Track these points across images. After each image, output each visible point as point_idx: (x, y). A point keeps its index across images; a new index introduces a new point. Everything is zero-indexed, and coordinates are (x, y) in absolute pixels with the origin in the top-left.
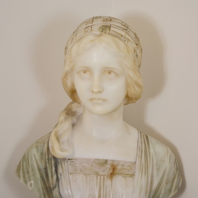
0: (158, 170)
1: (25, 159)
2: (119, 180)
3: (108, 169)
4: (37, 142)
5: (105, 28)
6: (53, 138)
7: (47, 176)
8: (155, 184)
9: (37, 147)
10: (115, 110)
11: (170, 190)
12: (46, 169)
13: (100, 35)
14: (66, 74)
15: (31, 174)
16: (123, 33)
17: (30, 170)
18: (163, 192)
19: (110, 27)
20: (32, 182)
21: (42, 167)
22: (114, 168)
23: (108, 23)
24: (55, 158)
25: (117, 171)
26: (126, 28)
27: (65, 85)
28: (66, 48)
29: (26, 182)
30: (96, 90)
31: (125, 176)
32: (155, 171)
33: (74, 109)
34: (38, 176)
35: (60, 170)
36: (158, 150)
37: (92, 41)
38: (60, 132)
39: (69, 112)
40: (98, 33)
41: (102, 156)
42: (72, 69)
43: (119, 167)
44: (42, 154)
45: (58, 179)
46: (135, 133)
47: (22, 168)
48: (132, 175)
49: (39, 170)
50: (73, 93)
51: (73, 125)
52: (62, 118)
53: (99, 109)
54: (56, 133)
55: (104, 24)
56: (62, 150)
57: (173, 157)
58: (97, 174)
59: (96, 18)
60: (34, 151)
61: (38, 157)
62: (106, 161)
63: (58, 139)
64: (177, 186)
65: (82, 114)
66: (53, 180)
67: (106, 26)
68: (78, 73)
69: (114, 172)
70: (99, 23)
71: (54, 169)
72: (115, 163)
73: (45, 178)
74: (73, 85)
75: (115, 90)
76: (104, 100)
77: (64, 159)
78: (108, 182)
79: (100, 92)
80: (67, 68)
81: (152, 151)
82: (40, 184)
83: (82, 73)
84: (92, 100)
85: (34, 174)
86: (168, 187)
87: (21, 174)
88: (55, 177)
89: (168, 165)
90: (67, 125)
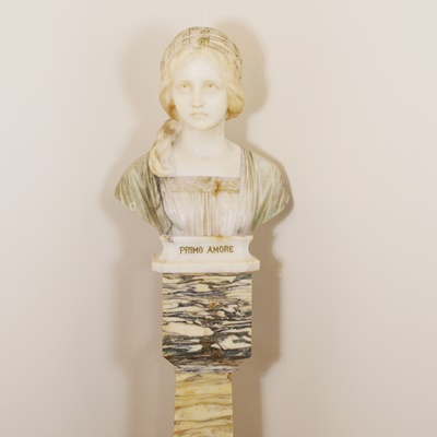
0: (264, 186)
1: (124, 180)
2: (223, 196)
3: (212, 186)
4: (135, 163)
5: (204, 40)
6: (153, 156)
7: (149, 196)
8: (261, 201)
9: (136, 168)
10: (216, 126)
11: (277, 207)
12: (147, 189)
13: (199, 48)
14: (165, 89)
15: (132, 195)
16: (222, 45)
17: (131, 191)
18: (269, 208)
19: (208, 39)
20: (134, 203)
21: (144, 187)
22: (218, 185)
23: (207, 35)
24: (156, 177)
25: (222, 188)
26: (225, 39)
27: (162, 101)
28: (163, 62)
29: (127, 203)
30: (197, 104)
31: (230, 192)
32: (261, 187)
33: (172, 127)
34: (140, 197)
35: (163, 189)
36: (262, 166)
37: (191, 54)
38: (160, 151)
39: (168, 130)
40: (197, 46)
41: (206, 173)
42: (171, 84)
43: (223, 184)
44: (142, 175)
45: (161, 198)
46: (237, 150)
47: (122, 190)
48: (238, 191)
49: (141, 191)
50: (171, 109)
51: (172, 144)
52: (161, 135)
53: (202, 124)
54: (156, 153)
55: (202, 35)
56: (164, 168)
57: (279, 174)
58: (201, 191)
59: (193, 29)
60: (133, 172)
61: (138, 178)
62: (210, 178)
63: (158, 158)
64: (284, 202)
65: (181, 132)
66: (156, 200)
67: (205, 39)
68: (178, 88)
69: (218, 189)
70: (196, 35)
71: (156, 188)
72: (219, 180)
73: (147, 197)
74: (172, 101)
75: (216, 104)
76: (206, 115)
77: (166, 178)
78: (213, 198)
79: (201, 106)
80: (166, 83)
81: (256, 167)
82: (143, 205)
83: (182, 88)
84: (193, 115)
85: (135, 196)
86: (275, 203)
87: (122, 197)
88: (158, 196)
89: (273, 181)
90: (166, 143)
